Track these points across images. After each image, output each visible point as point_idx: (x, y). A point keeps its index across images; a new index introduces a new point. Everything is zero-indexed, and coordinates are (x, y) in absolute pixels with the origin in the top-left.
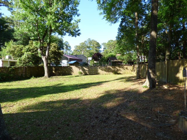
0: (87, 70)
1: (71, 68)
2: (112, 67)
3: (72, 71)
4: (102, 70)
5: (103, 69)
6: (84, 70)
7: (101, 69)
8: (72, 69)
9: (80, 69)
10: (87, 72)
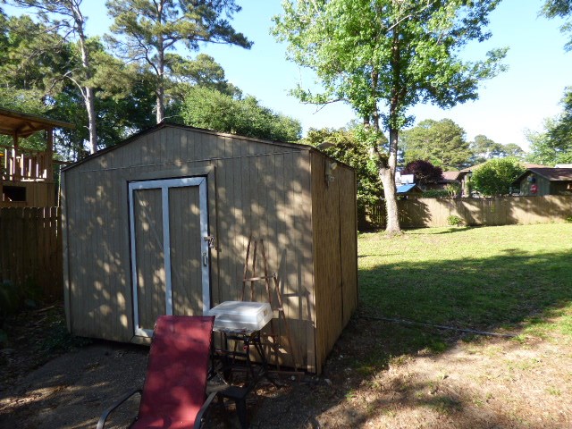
0: (474, 213)
1: (424, 205)
2: (561, 200)
3: (426, 215)
4: (526, 210)
5: (529, 206)
6: (465, 212)
7: (523, 209)
8: (427, 210)
9: (450, 210)
10: (475, 217)
